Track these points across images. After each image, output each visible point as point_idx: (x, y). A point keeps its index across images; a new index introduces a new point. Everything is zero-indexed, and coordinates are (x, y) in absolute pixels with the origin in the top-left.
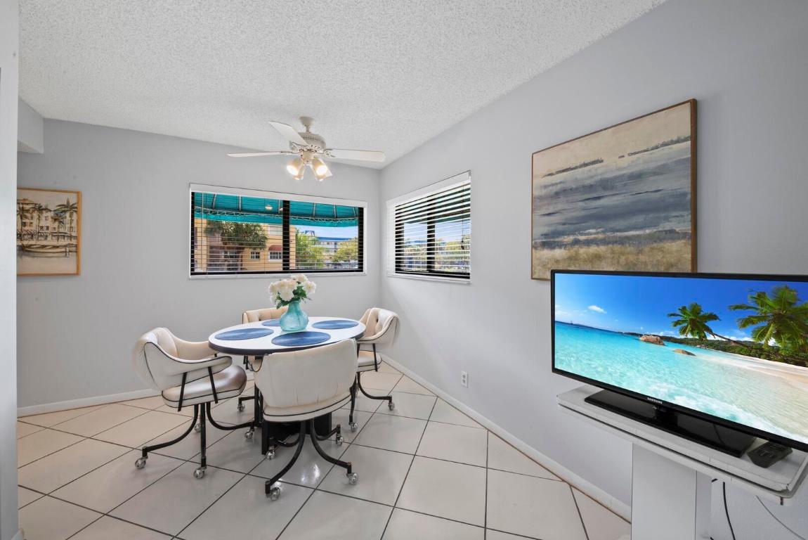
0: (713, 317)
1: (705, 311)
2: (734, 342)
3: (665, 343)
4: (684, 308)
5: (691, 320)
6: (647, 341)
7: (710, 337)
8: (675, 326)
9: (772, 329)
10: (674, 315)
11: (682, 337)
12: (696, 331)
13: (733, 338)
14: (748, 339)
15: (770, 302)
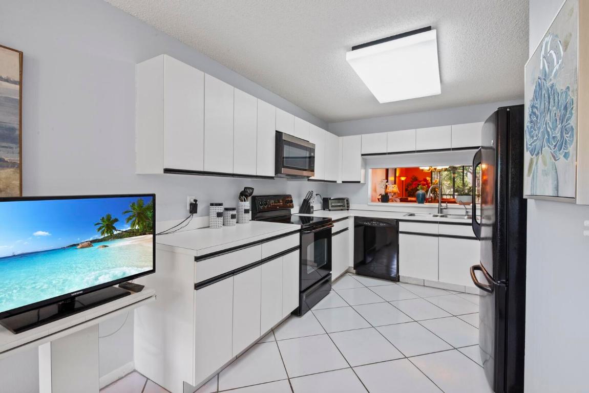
0: (116, 220)
1: (113, 218)
2: (125, 232)
3: (93, 244)
4: (103, 218)
5: (107, 225)
6: (82, 247)
7: (115, 233)
8: (99, 231)
9: (137, 221)
10: (98, 224)
11: (102, 237)
12: (109, 231)
13: (124, 230)
14: (129, 228)
15: (136, 207)
